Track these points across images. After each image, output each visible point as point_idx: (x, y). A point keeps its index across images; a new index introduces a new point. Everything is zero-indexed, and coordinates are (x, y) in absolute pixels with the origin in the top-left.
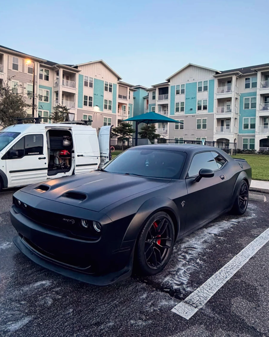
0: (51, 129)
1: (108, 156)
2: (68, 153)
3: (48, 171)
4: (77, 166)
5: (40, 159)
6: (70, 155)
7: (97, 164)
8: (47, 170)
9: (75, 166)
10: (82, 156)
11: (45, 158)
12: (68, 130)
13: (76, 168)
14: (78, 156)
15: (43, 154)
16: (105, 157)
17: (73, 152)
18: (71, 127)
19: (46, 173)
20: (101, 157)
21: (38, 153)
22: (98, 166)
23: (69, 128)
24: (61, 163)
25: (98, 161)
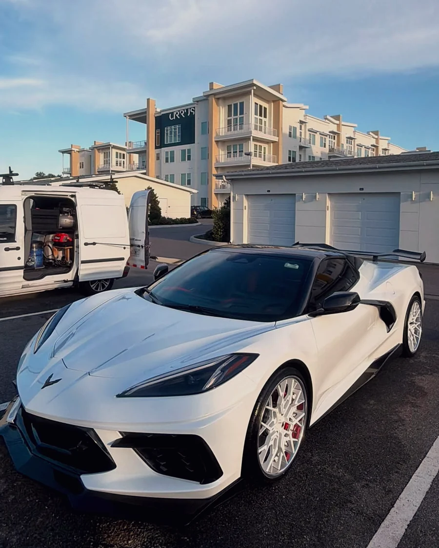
0: (34, 194)
1: (144, 245)
2: (68, 238)
3: (24, 273)
4: (83, 262)
5: (7, 249)
6: (71, 243)
7: (123, 259)
8: (22, 271)
9: (80, 262)
10: (94, 244)
11: (18, 248)
12: (70, 198)
13: (82, 267)
14: (86, 244)
15: (15, 242)
16: (139, 246)
17: (77, 237)
18: (76, 192)
19: (20, 276)
20: (132, 245)
21: (5, 239)
22: (125, 262)
23: (71, 194)
24: (56, 256)
25: (126, 254)
